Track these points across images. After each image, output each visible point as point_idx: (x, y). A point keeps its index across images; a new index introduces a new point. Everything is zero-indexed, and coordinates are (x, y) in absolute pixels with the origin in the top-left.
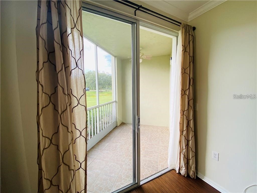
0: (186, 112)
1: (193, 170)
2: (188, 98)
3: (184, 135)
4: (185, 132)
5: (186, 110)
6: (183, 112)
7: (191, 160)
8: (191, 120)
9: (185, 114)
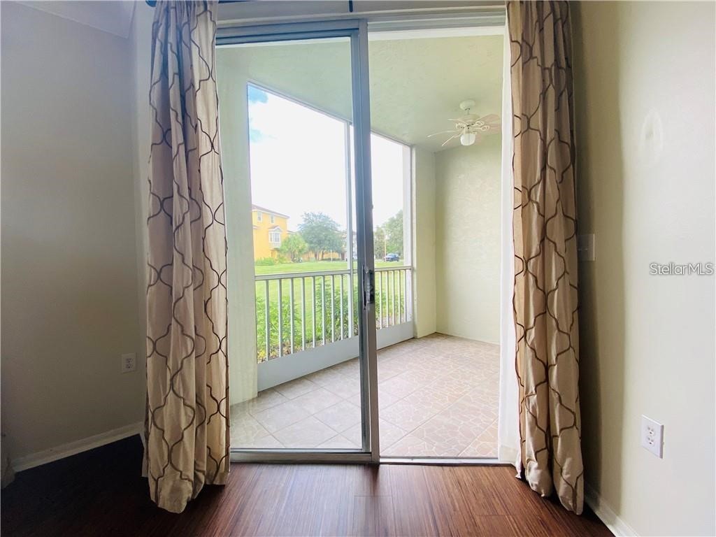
0: (535, 263)
1: (569, 478)
2: (542, 214)
3: (529, 343)
4: (532, 334)
5: (533, 254)
6: (527, 263)
7: (560, 439)
8: (555, 290)
9: (530, 269)
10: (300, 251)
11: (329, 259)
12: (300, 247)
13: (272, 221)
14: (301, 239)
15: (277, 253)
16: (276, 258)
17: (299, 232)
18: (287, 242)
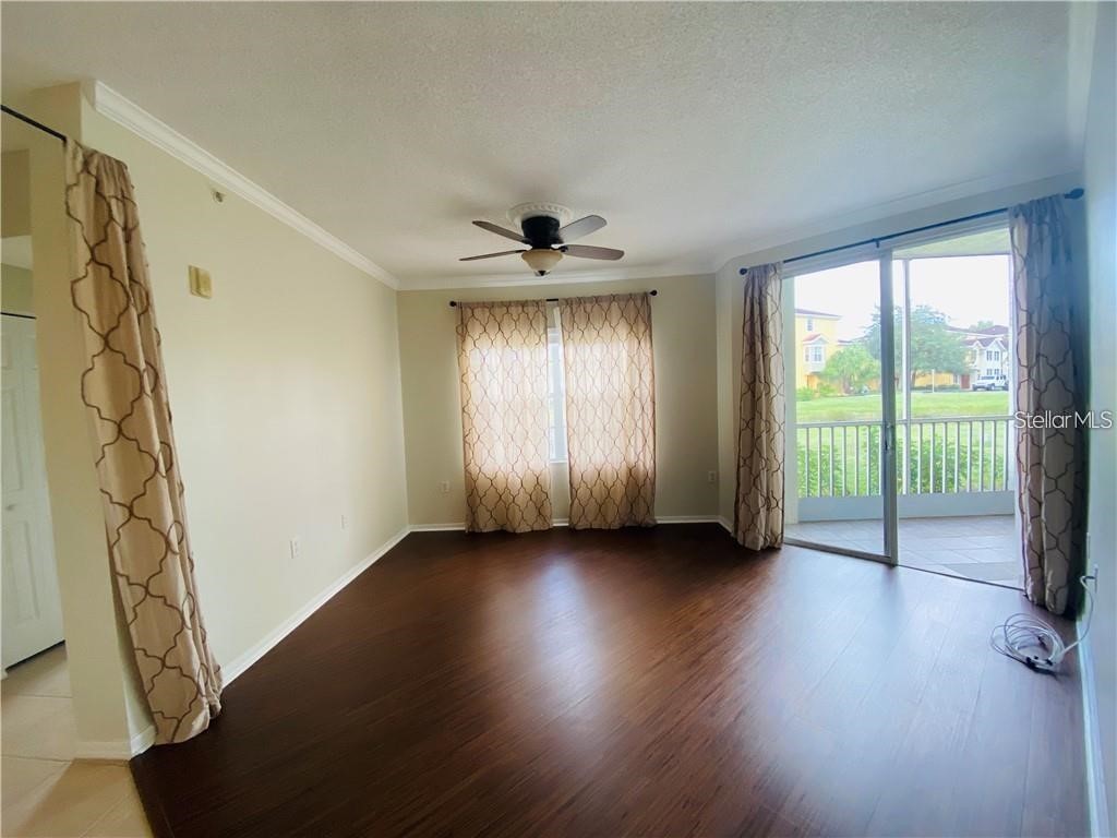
10: (862, 375)
11: (928, 388)
12: (863, 367)
13: (810, 328)
14: (864, 354)
15: (816, 381)
16: (815, 387)
17: (862, 340)
18: (836, 360)
